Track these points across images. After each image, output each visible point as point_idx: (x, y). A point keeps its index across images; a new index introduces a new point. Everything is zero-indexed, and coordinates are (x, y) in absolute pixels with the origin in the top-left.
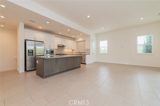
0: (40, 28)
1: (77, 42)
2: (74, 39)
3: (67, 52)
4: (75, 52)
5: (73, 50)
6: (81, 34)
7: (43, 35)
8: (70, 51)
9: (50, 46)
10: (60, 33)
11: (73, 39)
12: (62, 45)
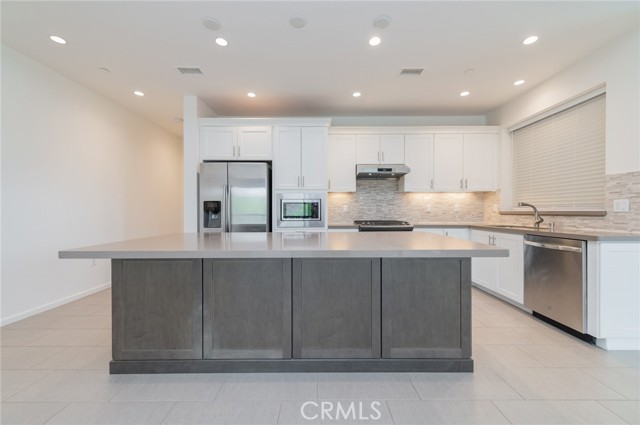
0: (251, 95)
1: (516, 132)
2: (488, 115)
3: (429, 207)
4: (495, 208)
5: (482, 195)
6: (531, 40)
7: (268, 128)
8: (459, 199)
9: (301, 181)
10: (357, 95)
11: (483, 118)
12: (379, 170)
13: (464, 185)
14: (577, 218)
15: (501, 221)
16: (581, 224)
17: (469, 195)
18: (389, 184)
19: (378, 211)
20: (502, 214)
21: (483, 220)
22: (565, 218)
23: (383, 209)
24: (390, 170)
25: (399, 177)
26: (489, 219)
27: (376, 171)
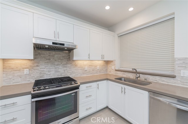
12: (53, 43)
13: (103, 57)
14: (157, 77)
15: (116, 73)
16: (159, 80)
17: (102, 61)
18: (64, 55)
19: (56, 72)
20: (116, 70)
21: (107, 72)
22: (150, 76)
23: (60, 70)
24: (63, 45)
25: (70, 50)
26: (110, 72)
27: (51, 44)
